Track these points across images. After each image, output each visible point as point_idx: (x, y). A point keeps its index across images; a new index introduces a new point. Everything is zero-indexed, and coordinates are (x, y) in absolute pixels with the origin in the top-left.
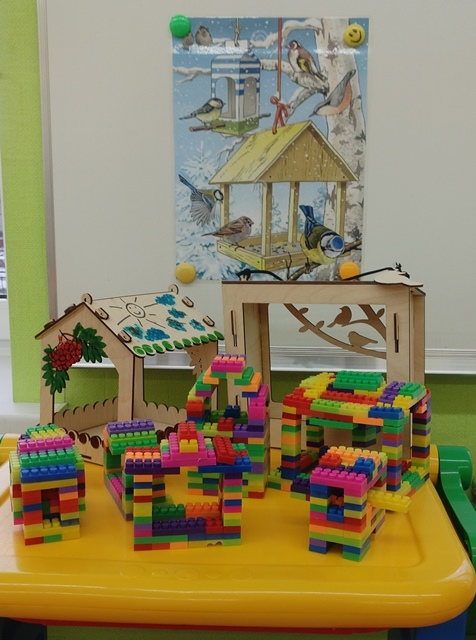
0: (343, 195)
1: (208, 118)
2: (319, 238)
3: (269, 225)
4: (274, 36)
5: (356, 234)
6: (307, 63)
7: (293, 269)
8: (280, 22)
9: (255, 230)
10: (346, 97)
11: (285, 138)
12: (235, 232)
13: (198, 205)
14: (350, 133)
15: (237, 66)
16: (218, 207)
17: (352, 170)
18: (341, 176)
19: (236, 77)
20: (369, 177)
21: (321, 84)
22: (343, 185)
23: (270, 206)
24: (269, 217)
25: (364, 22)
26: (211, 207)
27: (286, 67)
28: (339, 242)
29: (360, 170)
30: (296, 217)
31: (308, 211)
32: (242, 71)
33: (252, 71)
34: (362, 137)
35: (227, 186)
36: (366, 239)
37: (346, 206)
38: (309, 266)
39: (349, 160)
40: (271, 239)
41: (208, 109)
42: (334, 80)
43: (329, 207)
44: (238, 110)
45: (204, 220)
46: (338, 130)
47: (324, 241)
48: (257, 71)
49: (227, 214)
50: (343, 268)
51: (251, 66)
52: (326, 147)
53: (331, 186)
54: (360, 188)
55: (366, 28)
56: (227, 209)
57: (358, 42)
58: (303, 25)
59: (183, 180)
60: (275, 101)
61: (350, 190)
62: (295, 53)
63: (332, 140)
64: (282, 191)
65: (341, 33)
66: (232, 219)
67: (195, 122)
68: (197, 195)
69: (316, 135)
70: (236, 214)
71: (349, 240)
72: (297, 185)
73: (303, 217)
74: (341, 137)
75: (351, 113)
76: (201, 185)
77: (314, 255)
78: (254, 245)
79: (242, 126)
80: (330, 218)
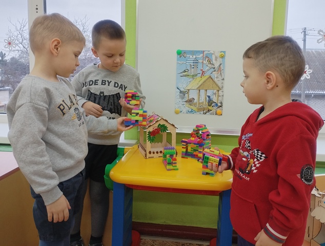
0: (218, 93)
1: (185, 73)
2: (212, 104)
3: (199, 100)
4: (202, 55)
5: (221, 103)
6: (210, 61)
7: (205, 111)
8: (204, 51)
9: (195, 101)
10: (220, 70)
11: (204, 79)
12: (190, 101)
13: (181, 94)
14: (220, 78)
15: (192, 62)
16: (186, 95)
18: (218, 89)
19: (192, 64)
20: (225, 89)
21: (213, 66)
22: (218, 91)
23: (199, 95)
24: (199, 98)
25: (224, 52)
26: (184, 95)
27: (205, 62)
28: (217, 105)
29: (222, 87)
30: (206, 98)
31: (209, 97)
32: (194, 63)
33: (196, 63)
34: (223, 79)
35: (189, 90)
36: (224, 104)
37: (219, 96)
38: (209, 111)
39: (220, 85)
40: (199, 103)
41: (185, 71)
42: (216, 66)
43: (214, 96)
44: (192, 72)
45: (183, 98)
46: (217, 78)
47: (213, 105)
48: (197, 63)
49: (188, 97)
50: (218, 111)
51: (196, 62)
52: (214, 81)
53: (215, 91)
54: (223, 92)
55: (225, 54)
56: (188, 95)
57: (223, 57)
58: (209, 52)
59: (178, 88)
60: (202, 70)
61: (220, 92)
62: (207, 59)
63: (216, 80)
64: (202, 92)
65: (218, 54)
66: (190, 98)
67: (181, 75)
68: (181, 92)
69: (212, 78)
70: (191, 97)
71: (219, 104)
72: (206, 90)
73: (208, 98)
74: (218, 79)
75: (221, 74)
76: (182, 90)
77: (210, 108)
78: (195, 105)
79: (193, 75)
80: (215, 99)
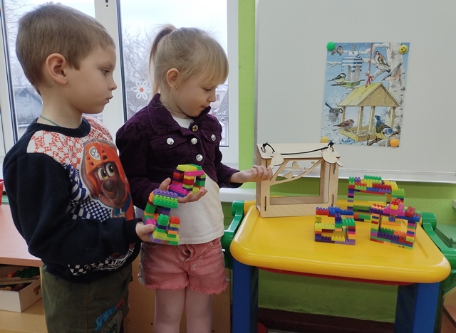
0: (394, 112)
1: (339, 81)
2: (382, 129)
3: (361, 123)
4: (369, 50)
5: (399, 128)
6: (382, 60)
7: (370, 141)
8: (372, 44)
9: (354, 125)
10: (398, 73)
11: (371, 88)
12: (346, 125)
13: (332, 114)
14: (398, 87)
15: (353, 61)
16: (340, 115)
17: (399, 102)
18: (393, 104)
19: (352, 65)
20: (405, 105)
22: (394, 108)
23: (362, 115)
24: (361, 120)
25: (408, 44)
26: (337, 115)
27: (373, 61)
28: (391, 130)
29: (402, 102)
30: (373, 120)
31: (378, 118)
32: (355, 63)
33: (359, 63)
34: (404, 89)
35: (344, 107)
36: (402, 130)
37: (395, 116)
38: (377, 140)
39: (397, 97)
40: (361, 128)
41: (339, 77)
42: (393, 67)
43: (387, 116)
44: (352, 77)
45: (334, 120)
46: (393, 86)
47: (384, 130)
48: (361, 63)
49: (344, 118)
50: (392, 141)
51: (359, 61)
52: (388, 93)
53: (389, 108)
54: (401, 109)
55: (408, 47)
56: (344, 116)
57: (404, 52)
58: (381, 45)
59: (327, 105)
60: (368, 75)
61: (397, 110)
62: (377, 56)
63: (390, 90)
64: (368, 110)
65: (397, 49)
68: (332, 110)
69: (384, 88)
70: (347, 118)
71: (395, 130)
72: (374, 107)
73: (376, 120)
74: (395, 89)
75: (400, 80)
77: (379, 135)
78: (354, 131)
79: (353, 84)
80: (387, 121)
